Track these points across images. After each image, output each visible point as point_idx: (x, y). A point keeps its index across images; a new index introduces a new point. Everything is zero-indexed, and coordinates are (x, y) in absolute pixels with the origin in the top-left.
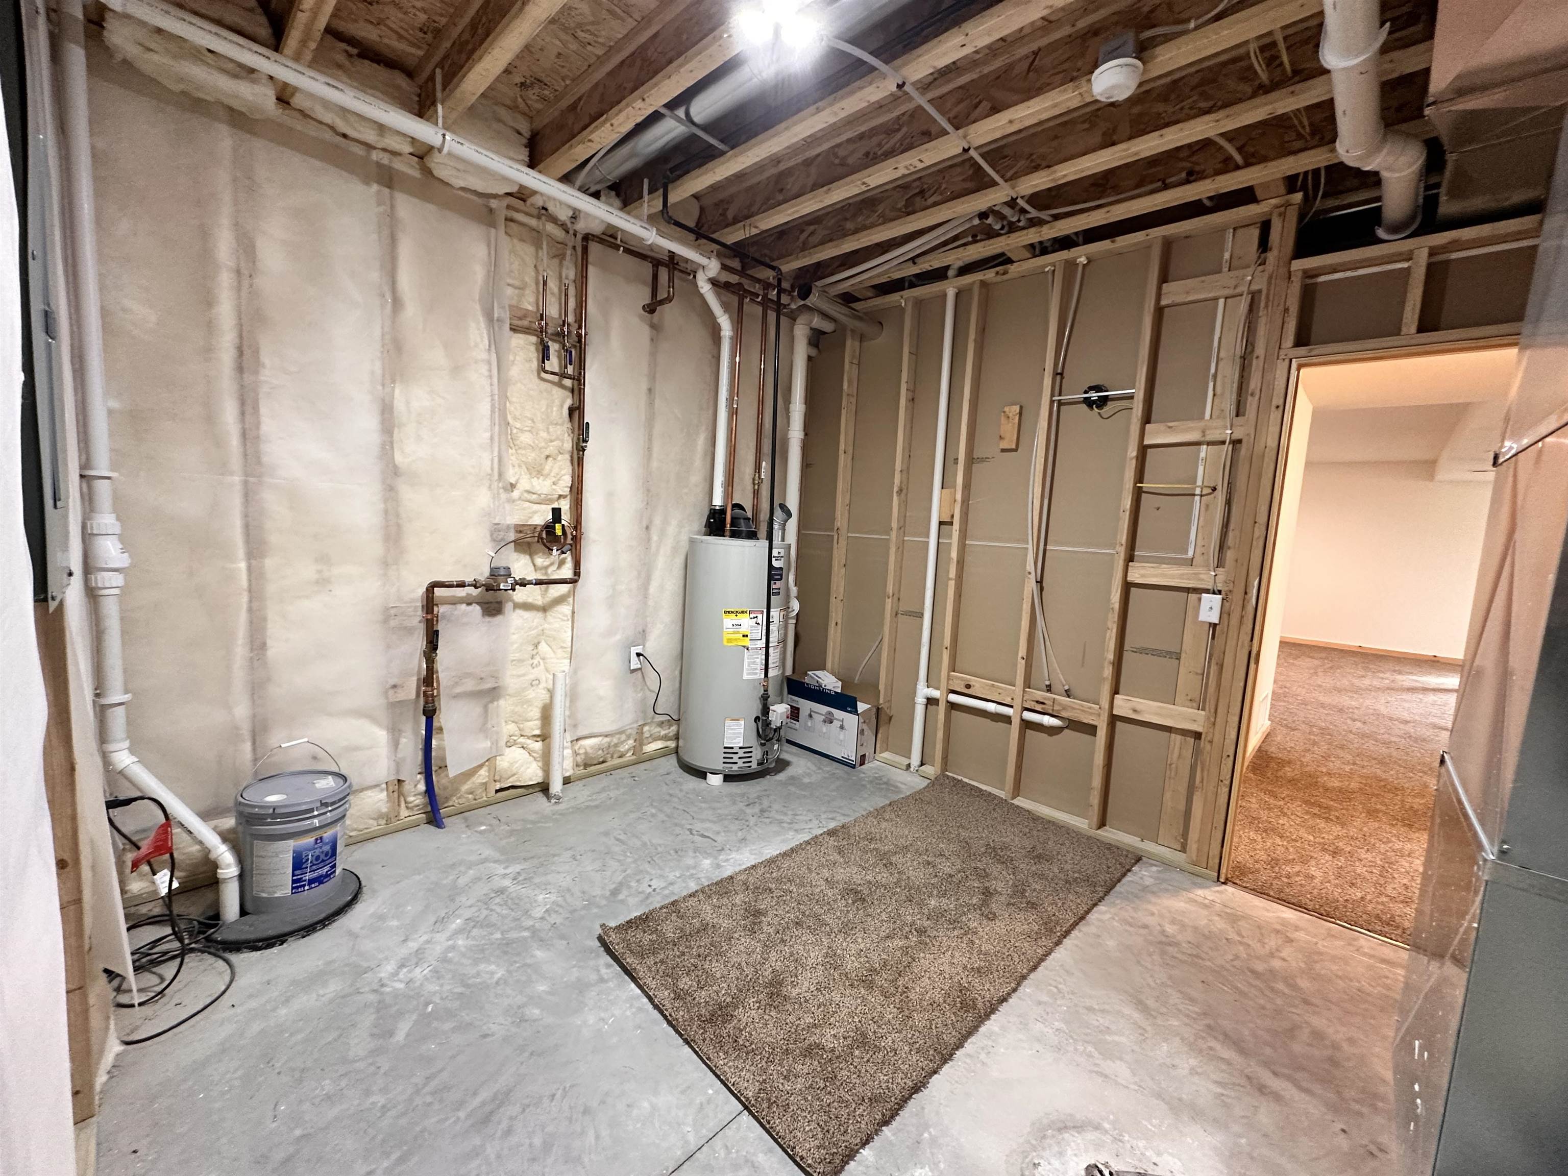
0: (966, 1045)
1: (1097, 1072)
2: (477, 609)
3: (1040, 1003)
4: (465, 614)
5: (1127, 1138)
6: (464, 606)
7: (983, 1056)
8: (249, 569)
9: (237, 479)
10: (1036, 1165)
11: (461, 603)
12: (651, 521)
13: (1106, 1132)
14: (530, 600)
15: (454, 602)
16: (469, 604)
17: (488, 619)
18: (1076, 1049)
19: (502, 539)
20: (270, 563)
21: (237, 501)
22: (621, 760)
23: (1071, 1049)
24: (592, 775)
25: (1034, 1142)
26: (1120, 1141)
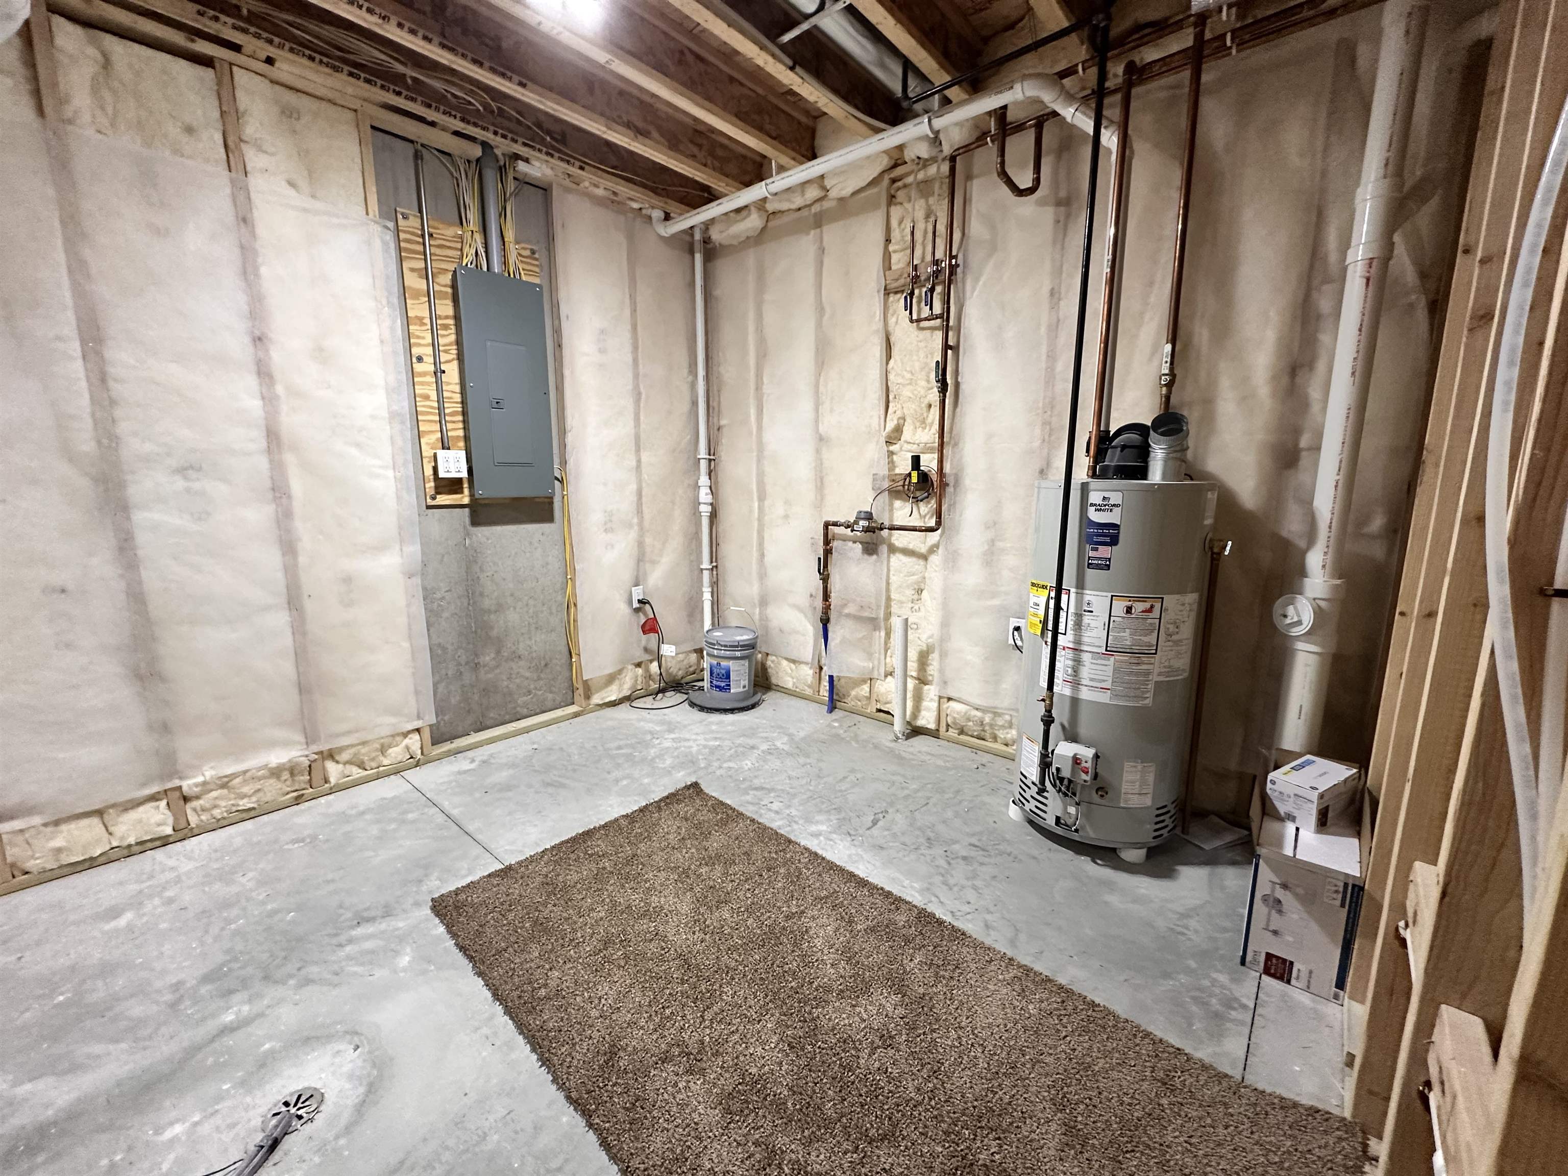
0: (507, 1018)
1: (402, 1163)
2: (859, 546)
3: (537, 1128)
4: (852, 549)
5: (317, 1159)
6: (850, 544)
7: (485, 1031)
8: (759, 506)
9: (755, 454)
10: (357, 1048)
11: (850, 541)
12: (1048, 464)
13: (337, 1138)
14: (911, 546)
15: (845, 539)
16: (855, 542)
17: (866, 556)
18: (447, 1148)
19: (879, 488)
20: (767, 503)
21: (754, 466)
22: (1004, 748)
23: (451, 1142)
24: (964, 745)
25: (376, 1053)
26: (319, 1150)
